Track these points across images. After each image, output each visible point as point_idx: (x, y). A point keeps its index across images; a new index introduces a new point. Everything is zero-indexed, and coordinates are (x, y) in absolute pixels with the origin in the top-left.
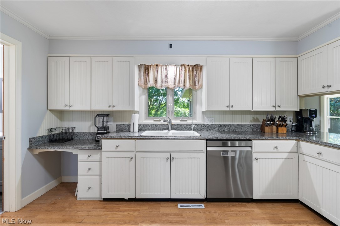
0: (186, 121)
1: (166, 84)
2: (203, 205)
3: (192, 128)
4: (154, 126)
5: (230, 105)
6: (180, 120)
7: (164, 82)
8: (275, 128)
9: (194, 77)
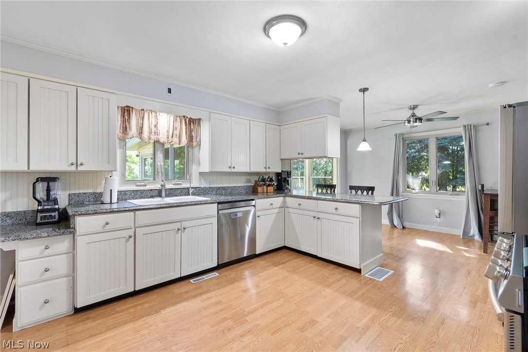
0: (180, 184)
1: (155, 136)
2: (215, 273)
3: (190, 192)
4: (139, 193)
5: (232, 166)
6: (174, 183)
7: (153, 133)
8: (265, 187)
9: (191, 132)
